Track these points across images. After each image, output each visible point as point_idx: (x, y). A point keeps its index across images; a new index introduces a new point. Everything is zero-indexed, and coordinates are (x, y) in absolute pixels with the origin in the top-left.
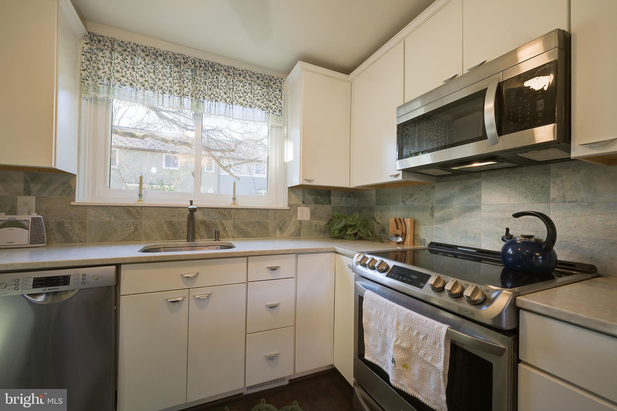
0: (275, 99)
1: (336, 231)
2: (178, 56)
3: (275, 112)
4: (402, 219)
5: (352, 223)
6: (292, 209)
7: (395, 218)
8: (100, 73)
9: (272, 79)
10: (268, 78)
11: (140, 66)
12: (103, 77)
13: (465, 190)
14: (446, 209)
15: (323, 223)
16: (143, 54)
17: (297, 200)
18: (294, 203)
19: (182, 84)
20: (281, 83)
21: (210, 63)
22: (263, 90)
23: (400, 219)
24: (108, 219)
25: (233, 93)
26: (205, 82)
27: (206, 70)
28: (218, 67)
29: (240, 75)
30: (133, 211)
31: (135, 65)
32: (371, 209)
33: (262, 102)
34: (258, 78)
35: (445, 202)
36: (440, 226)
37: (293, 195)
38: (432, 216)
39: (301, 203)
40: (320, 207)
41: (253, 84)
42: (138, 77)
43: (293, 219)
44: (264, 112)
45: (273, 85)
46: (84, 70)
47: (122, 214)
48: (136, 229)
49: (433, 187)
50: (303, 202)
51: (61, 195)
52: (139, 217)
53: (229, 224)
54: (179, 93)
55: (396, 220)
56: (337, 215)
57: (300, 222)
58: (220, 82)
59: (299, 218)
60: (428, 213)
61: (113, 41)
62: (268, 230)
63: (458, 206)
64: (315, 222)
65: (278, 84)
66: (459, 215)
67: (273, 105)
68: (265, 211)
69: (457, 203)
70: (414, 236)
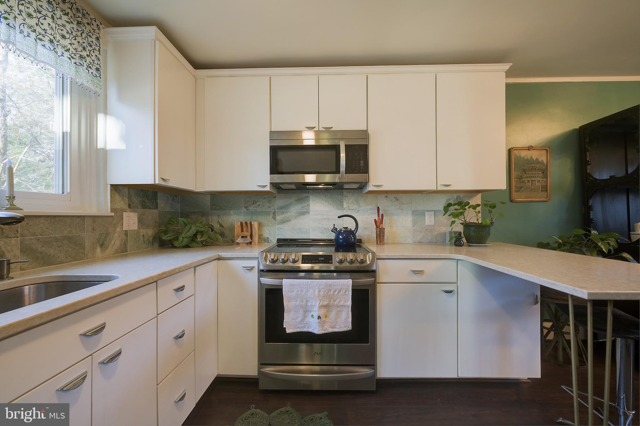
0: (90, 48)
1: (185, 240)
3: (91, 68)
4: (248, 222)
6: (116, 215)
7: (241, 222)
13: (300, 200)
14: (285, 213)
15: (150, 232)
17: (121, 204)
18: (118, 207)
20: (99, 29)
22: (72, 25)
23: (246, 223)
32: (207, 214)
33: (71, 44)
35: (284, 208)
36: (281, 226)
37: (117, 196)
38: (275, 219)
39: (126, 207)
40: (147, 211)
43: (118, 230)
45: (87, 25)
49: (275, 197)
50: (129, 206)
55: (241, 223)
56: (183, 222)
57: (126, 233)
59: (125, 228)
60: (271, 217)
62: (84, 249)
63: (294, 211)
64: (143, 231)
65: (95, 28)
66: (296, 217)
67: (89, 56)
68: (78, 220)
69: (295, 209)
70: (259, 235)
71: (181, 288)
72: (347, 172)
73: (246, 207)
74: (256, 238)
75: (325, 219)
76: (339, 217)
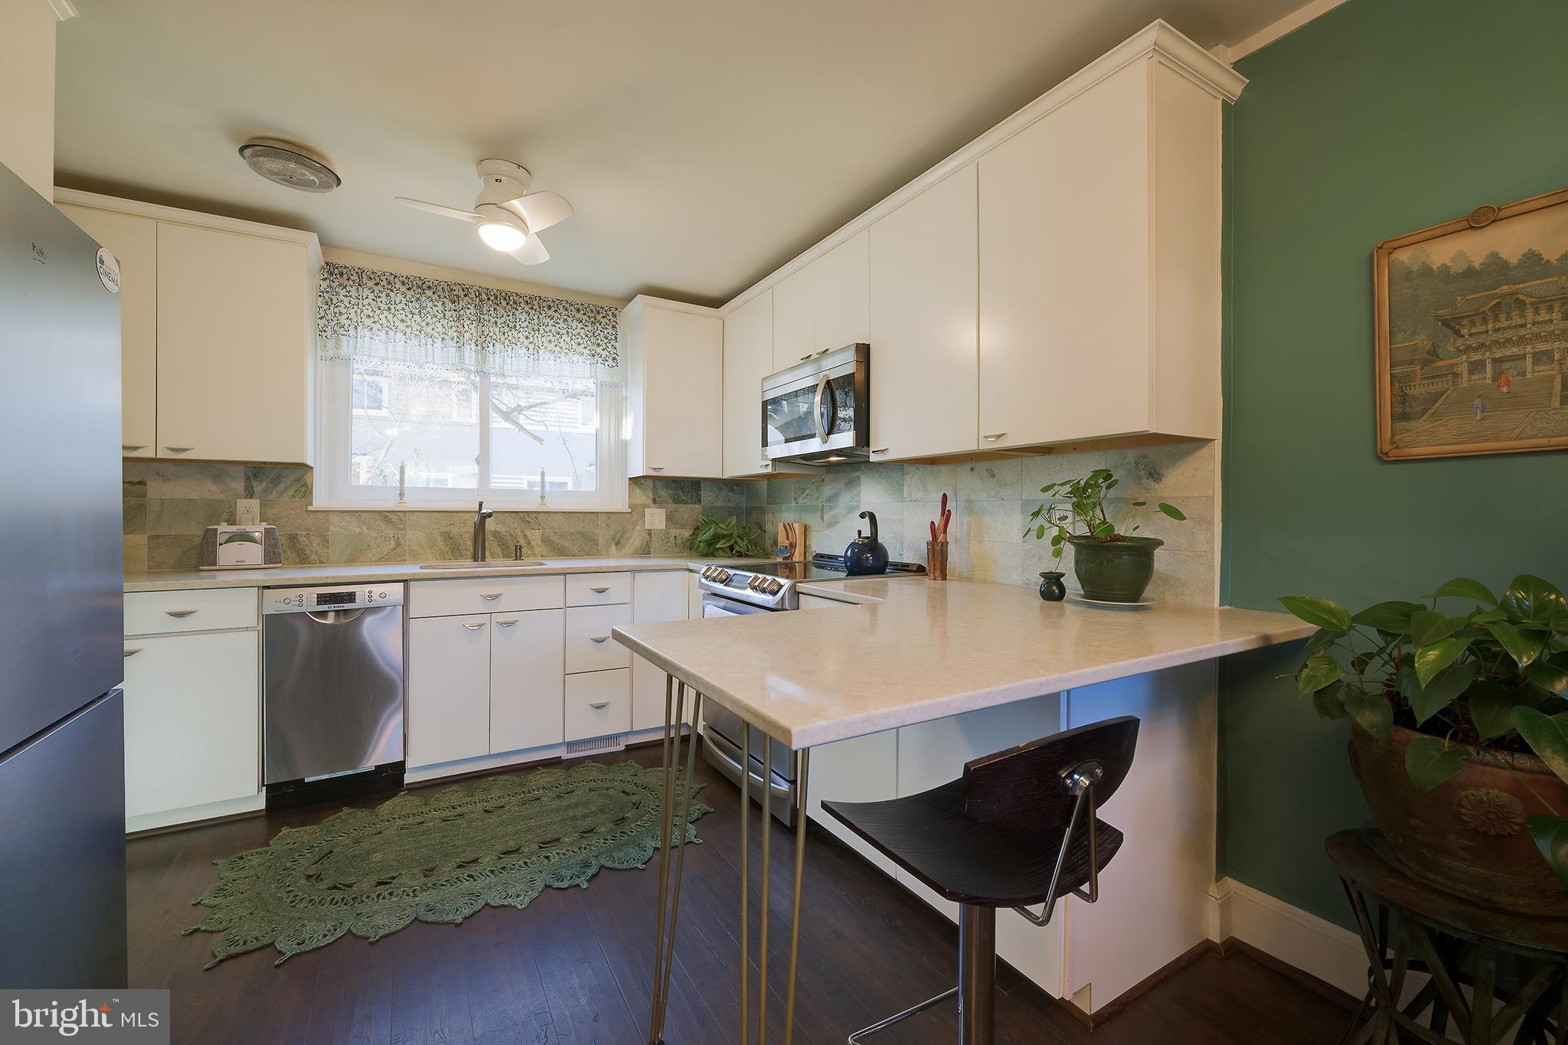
0: (606, 341)
1: (702, 544)
2: (454, 288)
3: (607, 360)
4: (792, 525)
5: (726, 532)
6: (636, 512)
7: (784, 524)
8: (343, 319)
9: (601, 311)
10: (594, 310)
11: (399, 307)
12: (347, 325)
13: (849, 485)
14: (832, 509)
15: (687, 533)
16: (403, 289)
17: (642, 497)
18: (639, 503)
19: (462, 329)
20: (615, 316)
21: (503, 294)
22: (587, 329)
23: (789, 526)
24: (358, 530)
25: (540, 336)
26: (496, 323)
27: (497, 305)
28: (515, 298)
29: (549, 308)
30: (394, 517)
31: (391, 304)
32: (762, 511)
33: (585, 348)
34: (578, 310)
35: (832, 500)
36: (828, 531)
37: (637, 490)
38: (822, 518)
39: (649, 502)
40: (682, 507)
41: (569, 320)
42: (398, 323)
43: (638, 528)
44: (588, 362)
45: (602, 320)
46: (321, 318)
47: (378, 523)
48: (398, 545)
49: (824, 481)
50: (654, 501)
51: (293, 496)
52: (401, 527)
53: (535, 536)
54: (458, 342)
55: (785, 527)
56: (707, 520)
57: (650, 532)
58: (518, 320)
59: (647, 526)
60: (818, 515)
61: (360, 273)
62: (597, 545)
64: (674, 532)
65: (610, 317)
67: (603, 350)
68: (592, 516)
69: (843, 502)
71: (601, 591)
73: (796, 499)
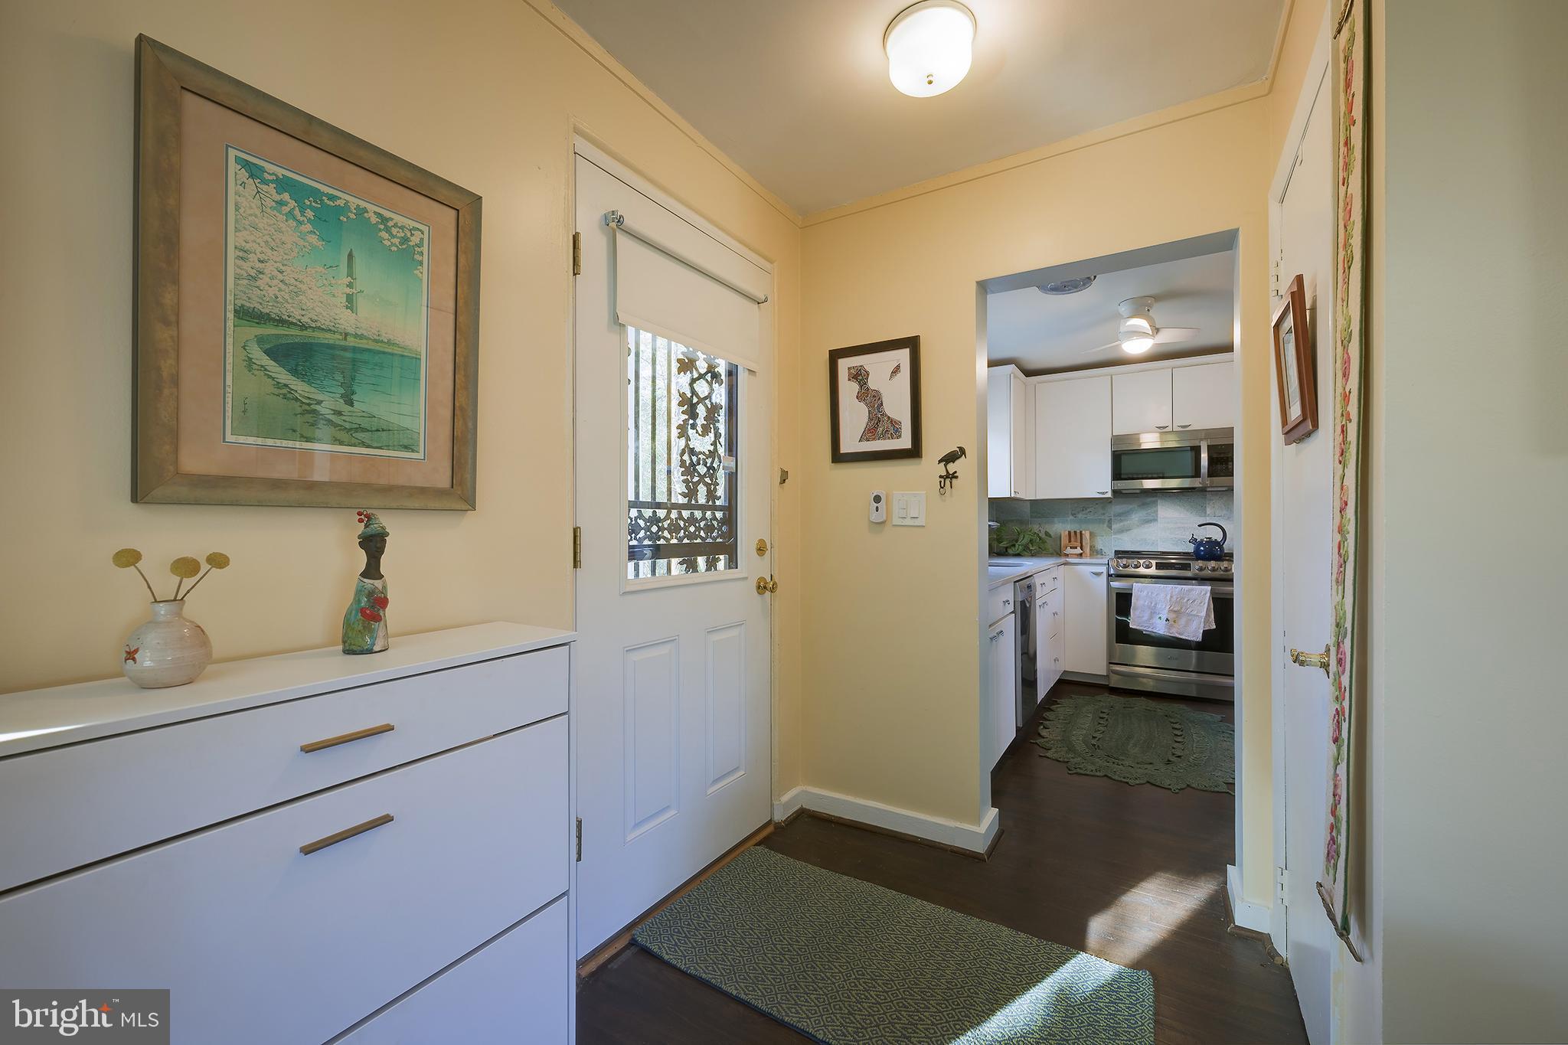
4: (1078, 531)
7: (1069, 531)
13: (1144, 505)
14: (1124, 521)
23: (1075, 532)
35: (1123, 515)
36: (1118, 536)
38: (1110, 527)
49: (1111, 502)
55: (1070, 533)
60: (1106, 525)
63: (1136, 519)
66: (1138, 526)
69: (1136, 517)
70: (1091, 547)
72: (1211, 474)
73: (1073, 515)
74: (1087, 550)
75: (1179, 528)
76: (1200, 526)
